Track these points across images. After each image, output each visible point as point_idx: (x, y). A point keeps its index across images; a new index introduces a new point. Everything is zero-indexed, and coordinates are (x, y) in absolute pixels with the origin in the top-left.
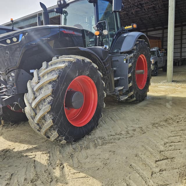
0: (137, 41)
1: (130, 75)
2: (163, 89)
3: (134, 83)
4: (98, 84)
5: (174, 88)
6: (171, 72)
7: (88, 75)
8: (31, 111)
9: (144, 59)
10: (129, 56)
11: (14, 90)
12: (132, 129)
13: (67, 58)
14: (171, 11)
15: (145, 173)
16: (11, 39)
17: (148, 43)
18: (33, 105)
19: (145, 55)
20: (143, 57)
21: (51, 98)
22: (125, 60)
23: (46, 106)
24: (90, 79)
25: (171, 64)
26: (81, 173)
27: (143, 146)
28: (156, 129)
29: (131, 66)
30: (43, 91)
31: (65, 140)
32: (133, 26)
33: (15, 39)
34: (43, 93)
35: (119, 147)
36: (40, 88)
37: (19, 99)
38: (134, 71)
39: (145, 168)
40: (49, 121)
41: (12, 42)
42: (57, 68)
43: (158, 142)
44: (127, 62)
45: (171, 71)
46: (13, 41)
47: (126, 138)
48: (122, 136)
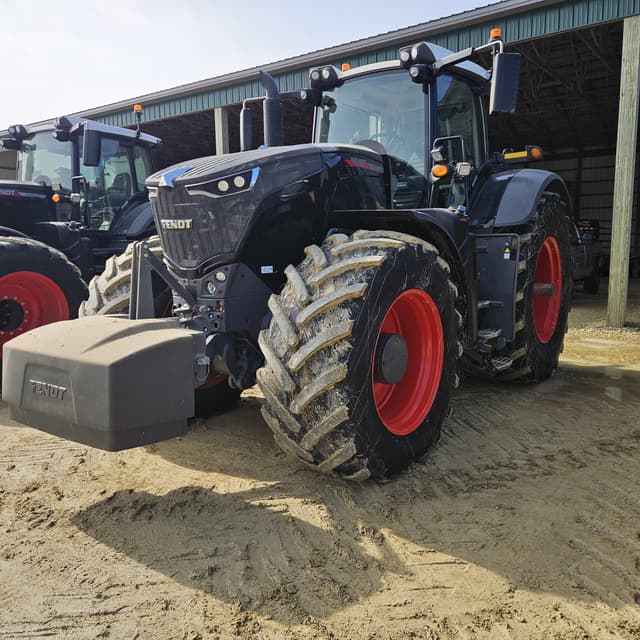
0: (543, 196)
1: (520, 297)
2: (600, 347)
3: (528, 322)
4: (446, 318)
5: (633, 346)
6: (622, 296)
7: (427, 290)
8: (283, 379)
9: (554, 251)
10: (520, 240)
11: (217, 322)
12: (545, 454)
13: (381, 240)
14: (626, 110)
15: (615, 561)
16: (230, 181)
17: (568, 203)
18: (295, 361)
19: (557, 241)
20: (552, 245)
21: (347, 345)
22: (507, 250)
23: (335, 367)
24: (428, 300)
25: (623, 271)
26: (438, 554)
27: (589, 499)
28: (614, 459)
29: (523, 270)
30: (324, 326)
31: (368, 467)
32: (529, 153)
33: (239, 182)
34: (323, 330)
35: (521, 498)
36: (317, 318)
37: (226, 348)
38: (531, 286)
39: (612, 550)
40: (338, 410)
41: (232, 187)
42: (360, 266)
43: (629, 490)
44: (513, 257)
45: (621, 292)
46: (235, 186)
47: (534, 476)
48: (519, 471)
